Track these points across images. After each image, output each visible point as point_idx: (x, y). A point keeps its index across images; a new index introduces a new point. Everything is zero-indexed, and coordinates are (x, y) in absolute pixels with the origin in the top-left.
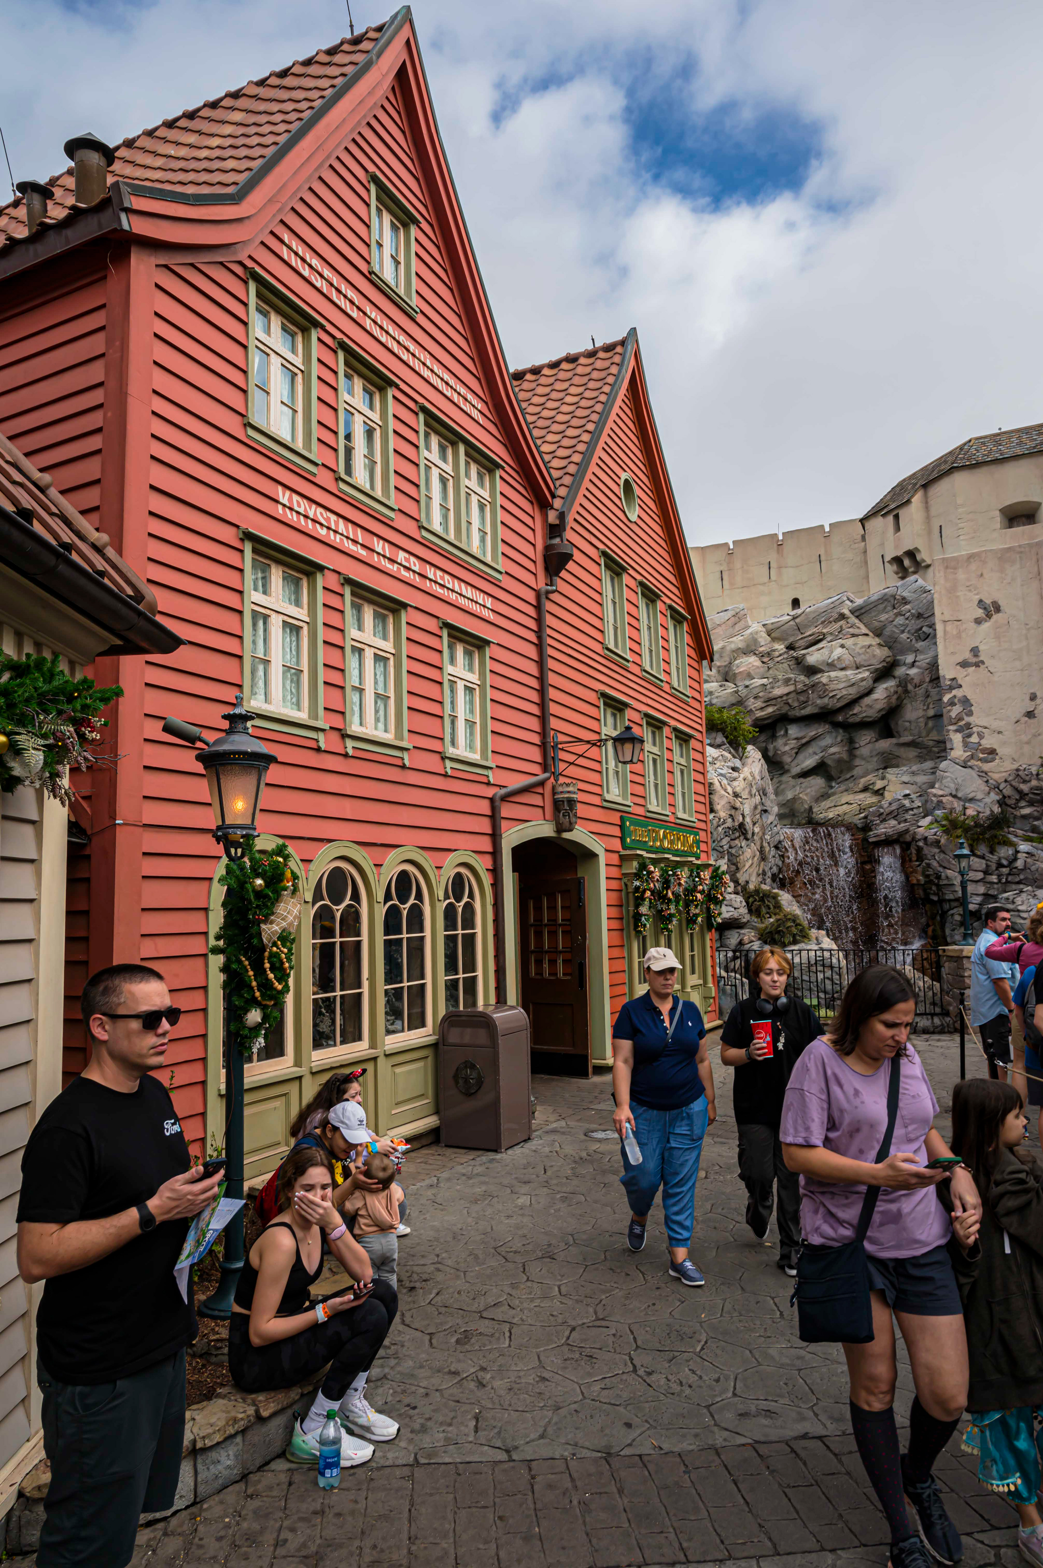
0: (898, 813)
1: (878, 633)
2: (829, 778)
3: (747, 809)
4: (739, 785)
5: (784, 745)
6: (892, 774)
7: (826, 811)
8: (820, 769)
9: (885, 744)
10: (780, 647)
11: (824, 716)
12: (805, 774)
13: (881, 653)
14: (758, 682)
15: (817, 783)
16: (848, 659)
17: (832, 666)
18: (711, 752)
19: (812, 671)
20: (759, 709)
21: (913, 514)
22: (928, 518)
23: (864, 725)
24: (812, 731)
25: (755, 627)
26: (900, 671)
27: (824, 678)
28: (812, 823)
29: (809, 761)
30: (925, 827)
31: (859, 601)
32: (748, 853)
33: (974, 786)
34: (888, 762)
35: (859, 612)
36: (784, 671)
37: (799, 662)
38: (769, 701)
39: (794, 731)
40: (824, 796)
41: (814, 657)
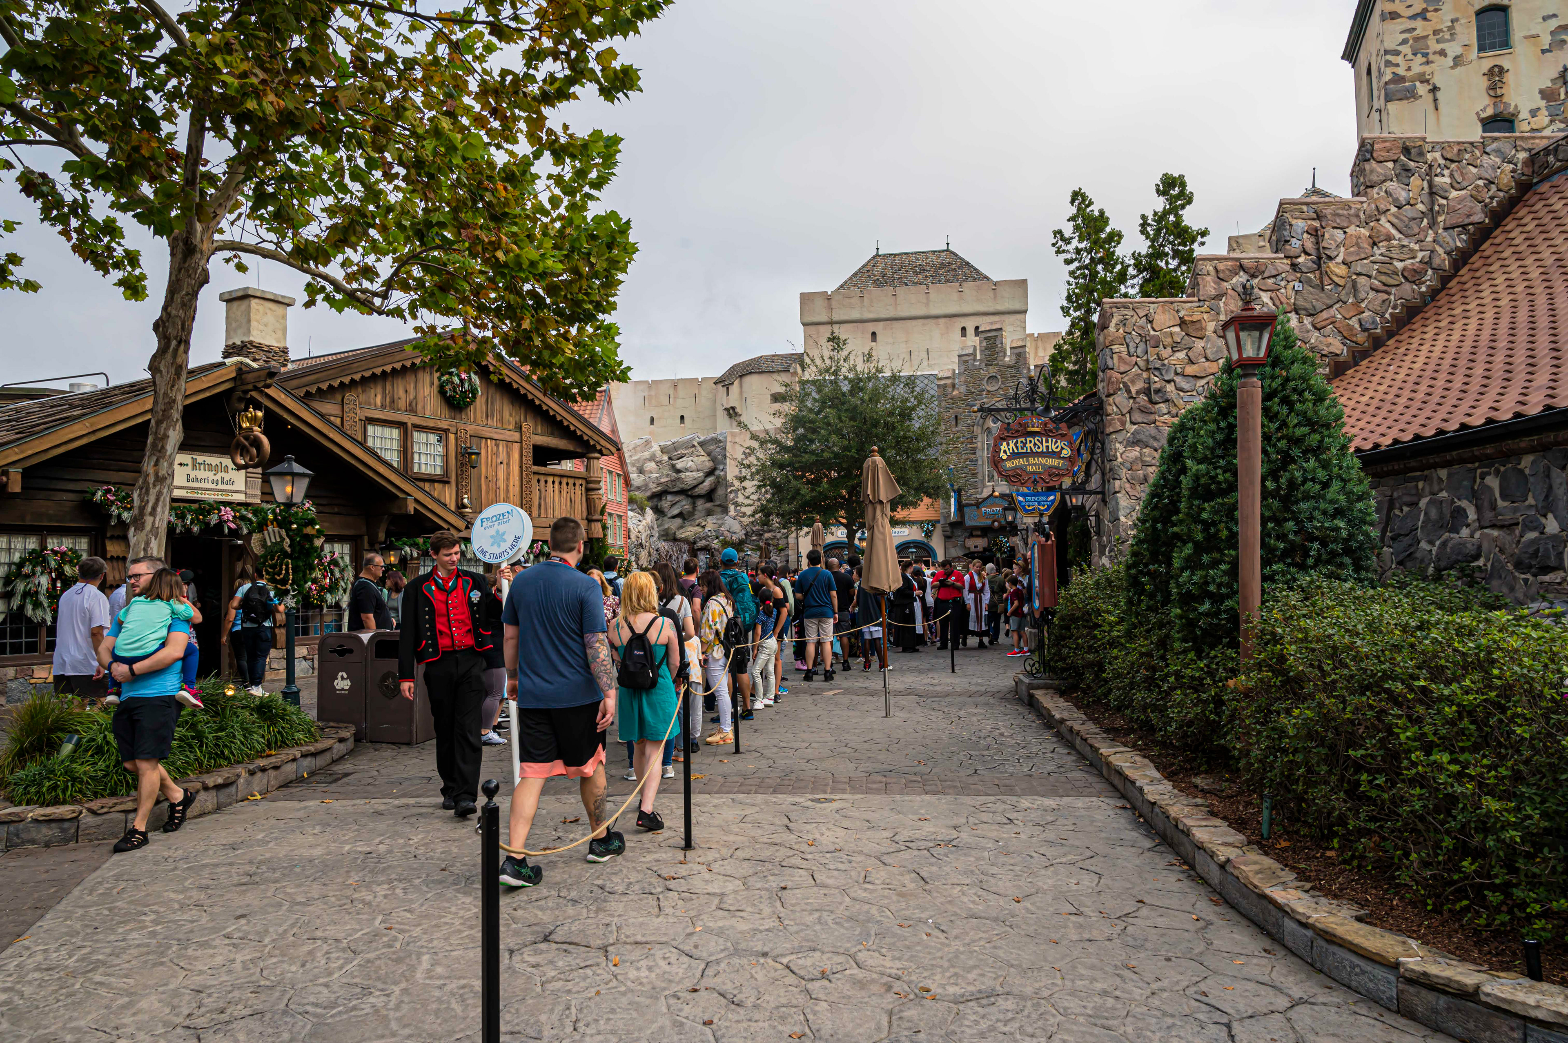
0: (706, 538)
1: (709, 454)
2: (684, 519)
3: (643, 537)
4: (641, 528)
5: (665, 504)
6: (709, 519)
7: (681, 534)
8: (680, 515)
9: (709, 505)
10: (665, 458)
11: (683, 492)
12: (674, 517)
13: (709, 465)
14: (655, 475)
15: (679, 521)
16: (694, 467)
17: (687, 470)
18: (630, 514)
19: (678, 471)
20: (654, 488)
21: (735, 389)
22: (741, 392)
23: (700, 496)
24: (677, 499)
25: (656, 448)
26: (717, 473)
27: (682, 475)
28: (675, 540)
29: (675, 511)
30: (715, 544)
31: (702, 438)
32: (643, 554)
33: (736, 527)
34: (709, 513)
35: (701, 444)
36: (666, 471)
37: (673, 466)
38: (659, 484)
39: (669, 498)
40: (681, 527)
41: (680, 465)
